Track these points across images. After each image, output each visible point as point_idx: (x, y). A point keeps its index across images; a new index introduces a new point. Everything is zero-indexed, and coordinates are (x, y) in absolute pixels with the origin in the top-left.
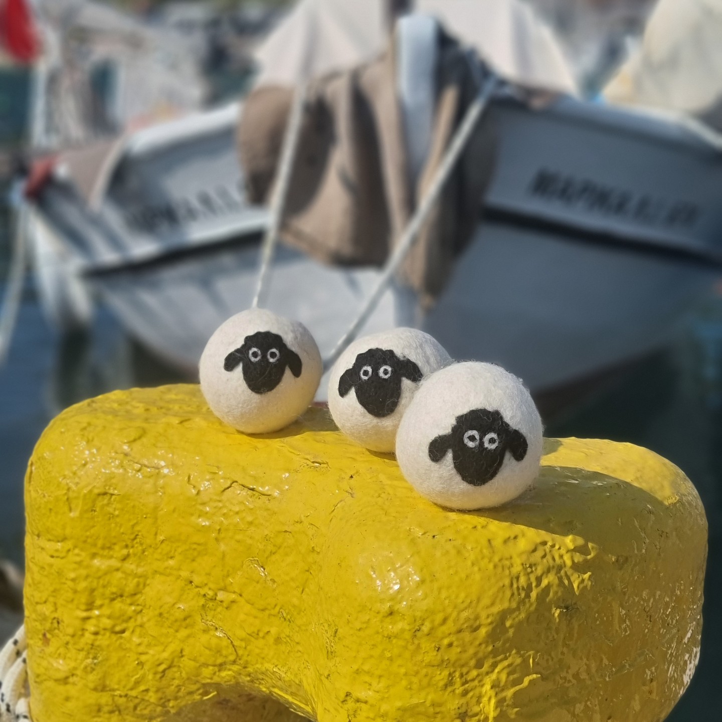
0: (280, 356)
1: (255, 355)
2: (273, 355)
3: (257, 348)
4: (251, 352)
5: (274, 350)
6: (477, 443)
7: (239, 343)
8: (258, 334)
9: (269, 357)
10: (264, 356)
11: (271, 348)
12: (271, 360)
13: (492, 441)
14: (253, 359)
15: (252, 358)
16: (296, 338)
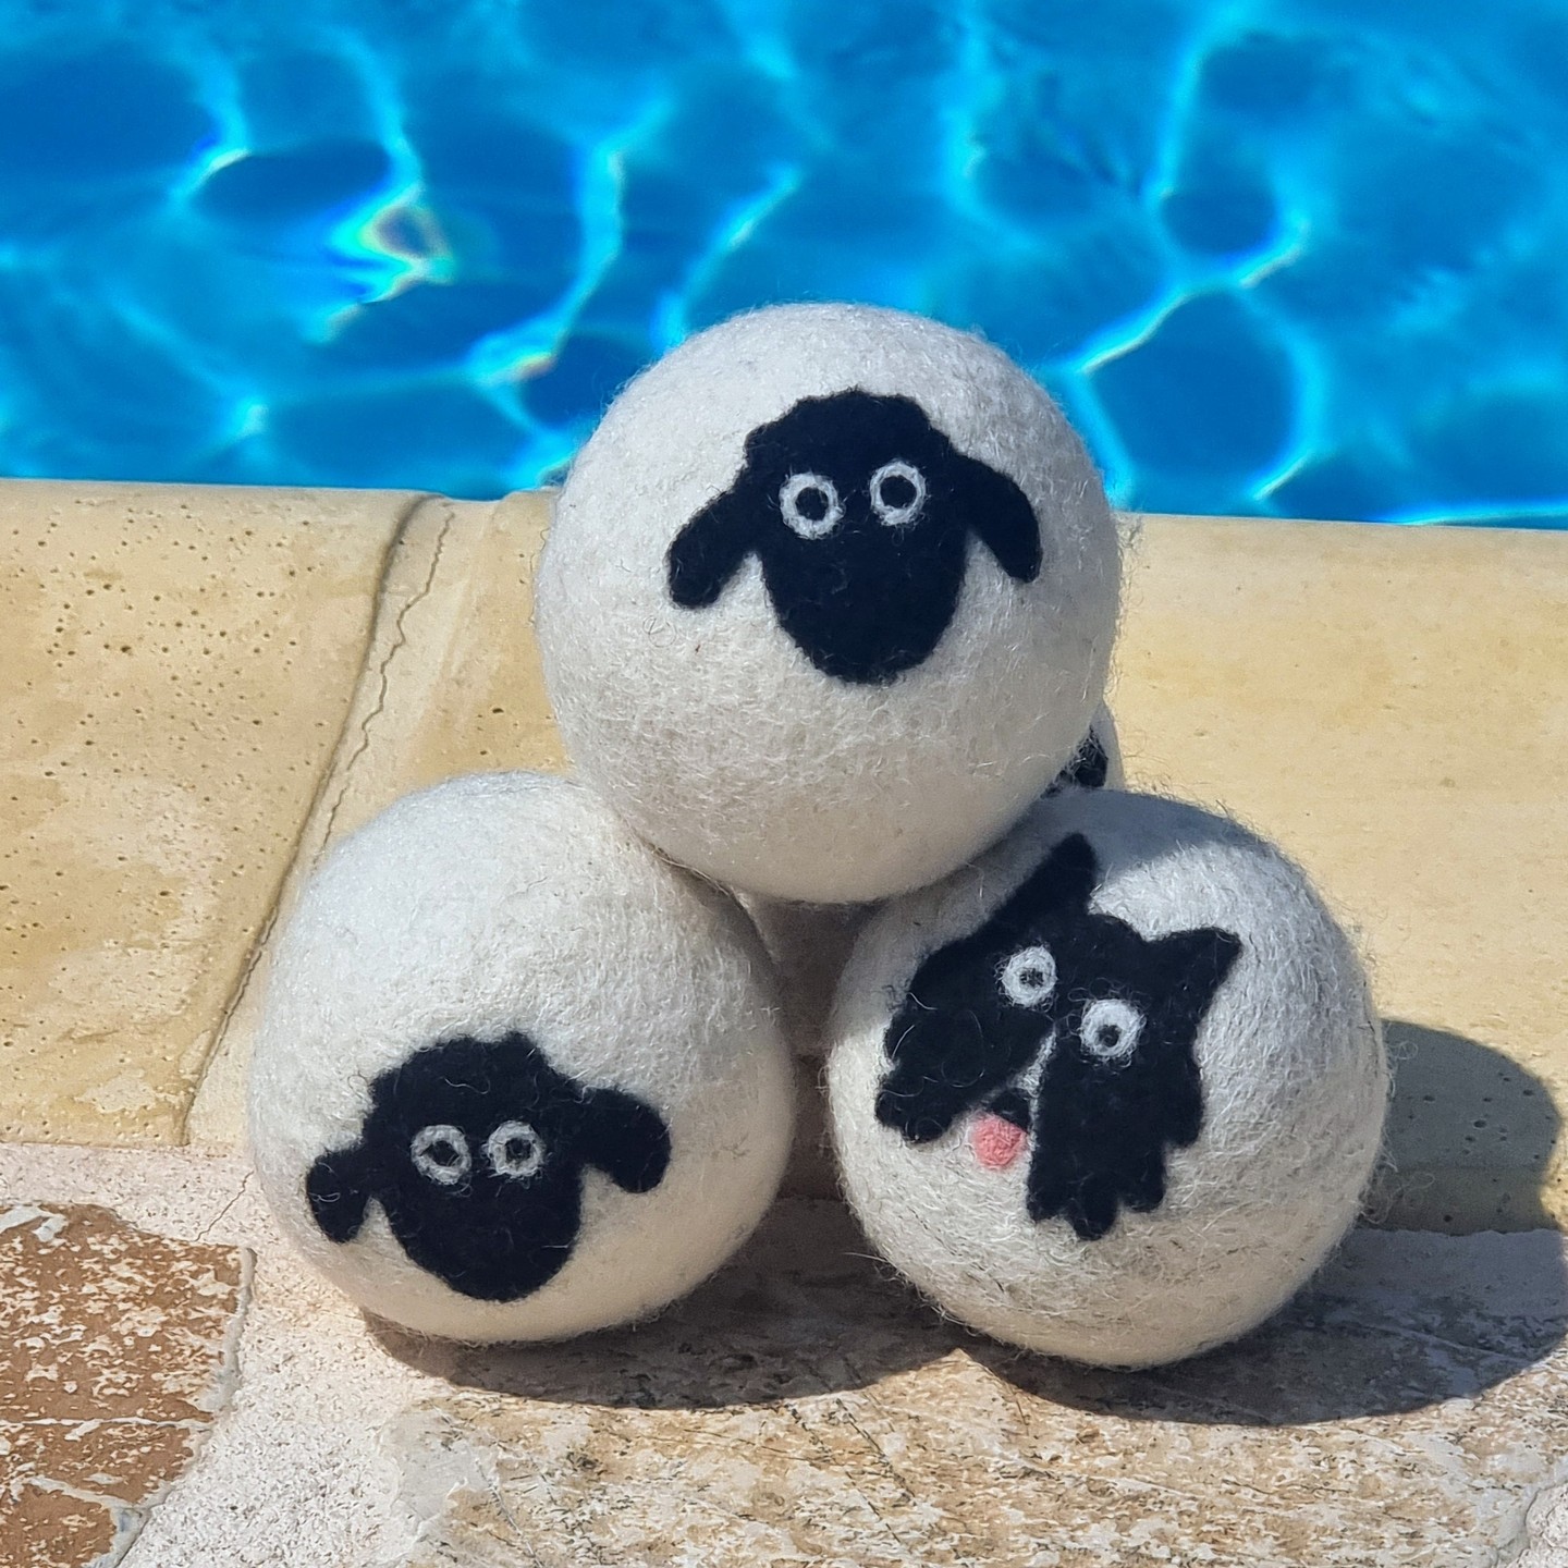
0: (928, 490)
1: (811, 504)
2: (897, 492)
3: (816, 471)
4: (788, 496)
5: (896, 468)
6: (465, 1164)
7: (722, 469)
8: (808, 410)
9: (877, 502)
10: (856, 504)
11: (886, 461)
12: (893, 516)
13: (517, 1150)
14: (805, 528)
15: (802, 519)
16: (981, 401)
